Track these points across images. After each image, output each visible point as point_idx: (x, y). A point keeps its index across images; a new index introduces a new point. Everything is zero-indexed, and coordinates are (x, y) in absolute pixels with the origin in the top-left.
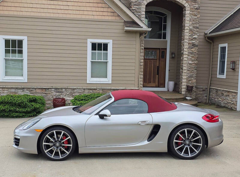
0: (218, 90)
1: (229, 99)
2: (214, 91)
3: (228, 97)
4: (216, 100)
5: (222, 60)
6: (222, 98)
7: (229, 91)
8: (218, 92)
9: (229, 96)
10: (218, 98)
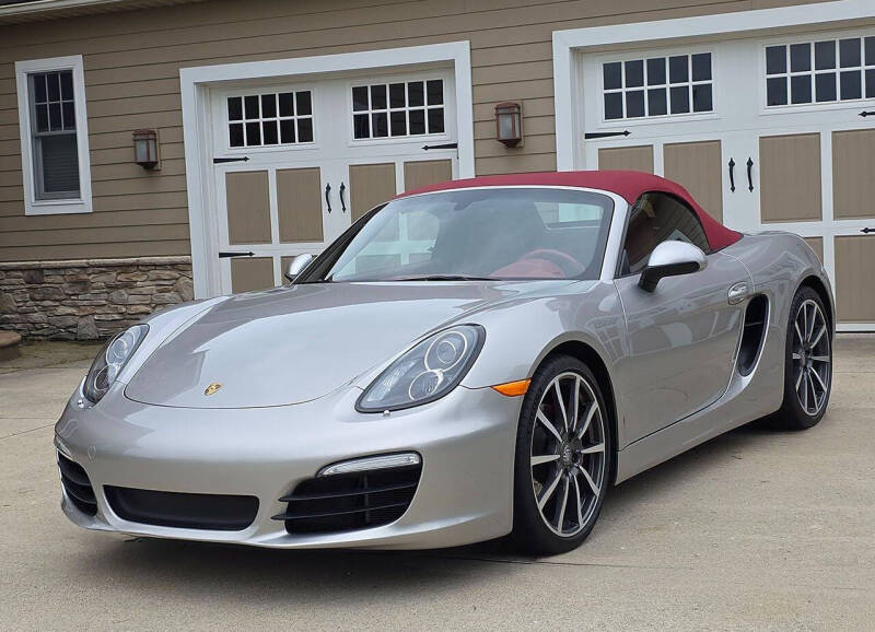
0: (46, 272)
1: (132, 299)
2: (18, 280)
3: (123, 291)
4: (37, 316)
5: (50, 133)
6: (80, 303)
7: (131, 265)
8: (46, 279)
9: (129, 285)
10: (45, 309)
